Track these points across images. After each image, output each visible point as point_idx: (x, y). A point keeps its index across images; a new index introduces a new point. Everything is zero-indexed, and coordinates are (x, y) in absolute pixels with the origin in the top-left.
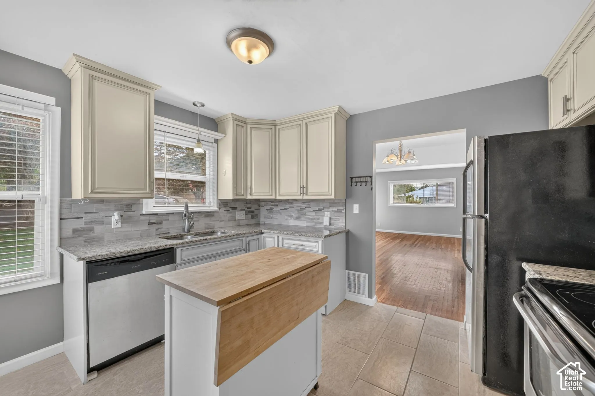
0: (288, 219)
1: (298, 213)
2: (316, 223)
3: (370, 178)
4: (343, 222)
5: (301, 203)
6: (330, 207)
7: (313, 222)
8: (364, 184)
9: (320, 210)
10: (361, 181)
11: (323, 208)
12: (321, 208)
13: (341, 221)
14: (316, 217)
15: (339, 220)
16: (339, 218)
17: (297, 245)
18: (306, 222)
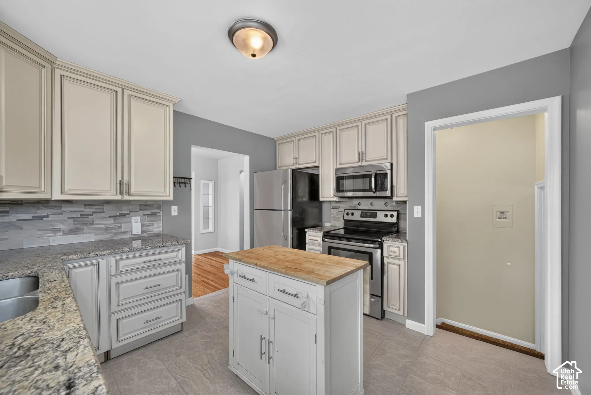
0: (45, 236)
1: (76, 223)
2: (116, 234)
3: (189, 180)
4: (159, 227)
5: (84, 206)
6: (140, 210)
7: (112, 233)
8: (183, 185)
9: (123, 215)
10: (180, 182)
11: (128, 212)
12: (125, 212)
13: (156, 226)
14: (115, 226)
15: (154, 225)
16: (154, 222)
17: (147, 262)
18: (95, 235)
